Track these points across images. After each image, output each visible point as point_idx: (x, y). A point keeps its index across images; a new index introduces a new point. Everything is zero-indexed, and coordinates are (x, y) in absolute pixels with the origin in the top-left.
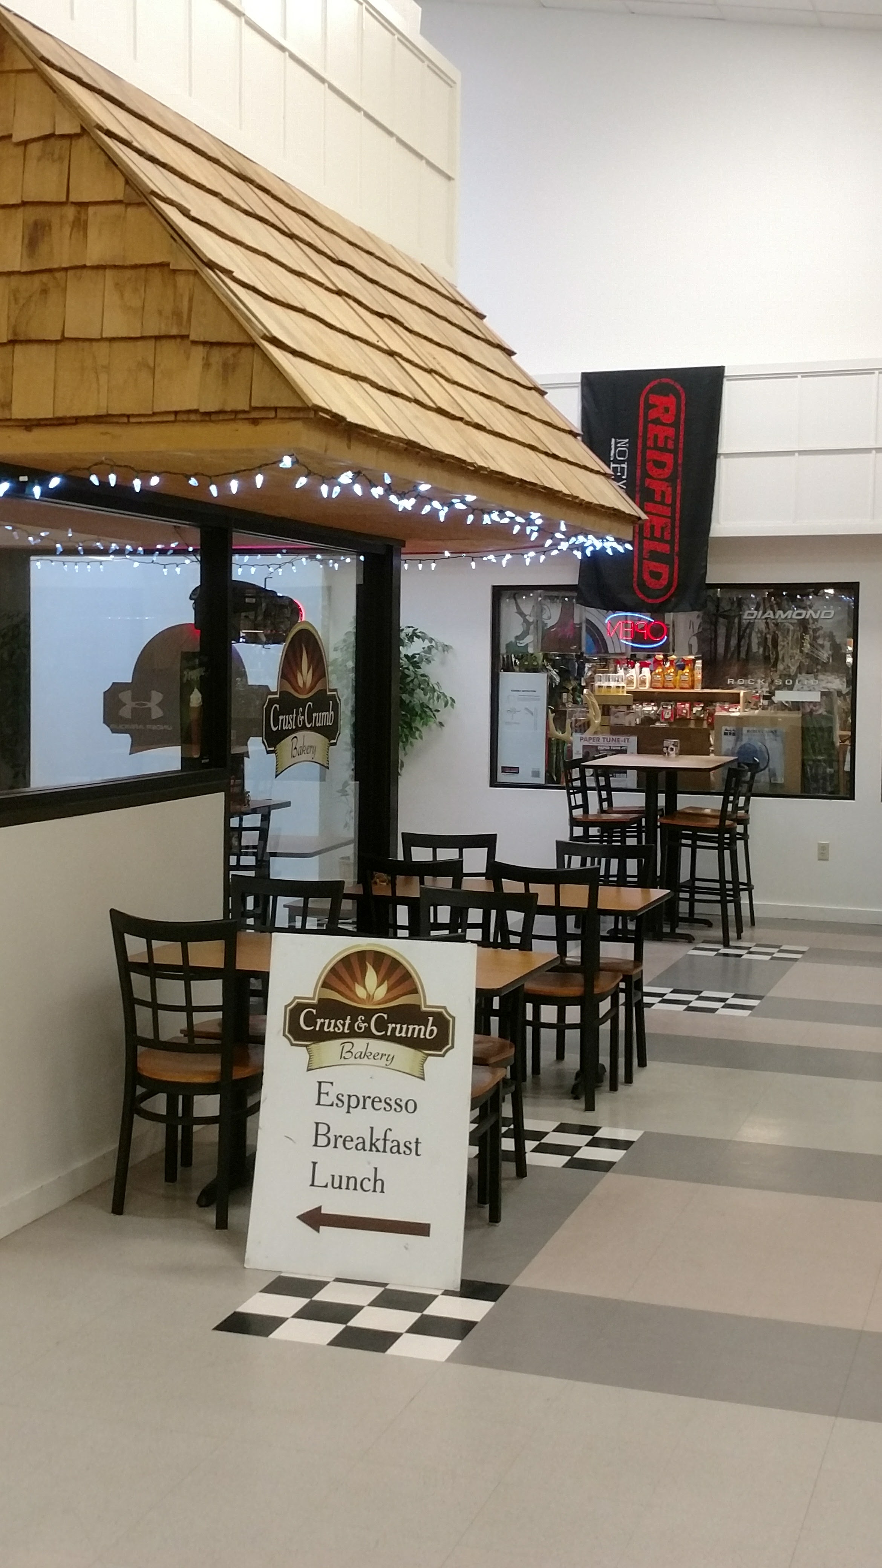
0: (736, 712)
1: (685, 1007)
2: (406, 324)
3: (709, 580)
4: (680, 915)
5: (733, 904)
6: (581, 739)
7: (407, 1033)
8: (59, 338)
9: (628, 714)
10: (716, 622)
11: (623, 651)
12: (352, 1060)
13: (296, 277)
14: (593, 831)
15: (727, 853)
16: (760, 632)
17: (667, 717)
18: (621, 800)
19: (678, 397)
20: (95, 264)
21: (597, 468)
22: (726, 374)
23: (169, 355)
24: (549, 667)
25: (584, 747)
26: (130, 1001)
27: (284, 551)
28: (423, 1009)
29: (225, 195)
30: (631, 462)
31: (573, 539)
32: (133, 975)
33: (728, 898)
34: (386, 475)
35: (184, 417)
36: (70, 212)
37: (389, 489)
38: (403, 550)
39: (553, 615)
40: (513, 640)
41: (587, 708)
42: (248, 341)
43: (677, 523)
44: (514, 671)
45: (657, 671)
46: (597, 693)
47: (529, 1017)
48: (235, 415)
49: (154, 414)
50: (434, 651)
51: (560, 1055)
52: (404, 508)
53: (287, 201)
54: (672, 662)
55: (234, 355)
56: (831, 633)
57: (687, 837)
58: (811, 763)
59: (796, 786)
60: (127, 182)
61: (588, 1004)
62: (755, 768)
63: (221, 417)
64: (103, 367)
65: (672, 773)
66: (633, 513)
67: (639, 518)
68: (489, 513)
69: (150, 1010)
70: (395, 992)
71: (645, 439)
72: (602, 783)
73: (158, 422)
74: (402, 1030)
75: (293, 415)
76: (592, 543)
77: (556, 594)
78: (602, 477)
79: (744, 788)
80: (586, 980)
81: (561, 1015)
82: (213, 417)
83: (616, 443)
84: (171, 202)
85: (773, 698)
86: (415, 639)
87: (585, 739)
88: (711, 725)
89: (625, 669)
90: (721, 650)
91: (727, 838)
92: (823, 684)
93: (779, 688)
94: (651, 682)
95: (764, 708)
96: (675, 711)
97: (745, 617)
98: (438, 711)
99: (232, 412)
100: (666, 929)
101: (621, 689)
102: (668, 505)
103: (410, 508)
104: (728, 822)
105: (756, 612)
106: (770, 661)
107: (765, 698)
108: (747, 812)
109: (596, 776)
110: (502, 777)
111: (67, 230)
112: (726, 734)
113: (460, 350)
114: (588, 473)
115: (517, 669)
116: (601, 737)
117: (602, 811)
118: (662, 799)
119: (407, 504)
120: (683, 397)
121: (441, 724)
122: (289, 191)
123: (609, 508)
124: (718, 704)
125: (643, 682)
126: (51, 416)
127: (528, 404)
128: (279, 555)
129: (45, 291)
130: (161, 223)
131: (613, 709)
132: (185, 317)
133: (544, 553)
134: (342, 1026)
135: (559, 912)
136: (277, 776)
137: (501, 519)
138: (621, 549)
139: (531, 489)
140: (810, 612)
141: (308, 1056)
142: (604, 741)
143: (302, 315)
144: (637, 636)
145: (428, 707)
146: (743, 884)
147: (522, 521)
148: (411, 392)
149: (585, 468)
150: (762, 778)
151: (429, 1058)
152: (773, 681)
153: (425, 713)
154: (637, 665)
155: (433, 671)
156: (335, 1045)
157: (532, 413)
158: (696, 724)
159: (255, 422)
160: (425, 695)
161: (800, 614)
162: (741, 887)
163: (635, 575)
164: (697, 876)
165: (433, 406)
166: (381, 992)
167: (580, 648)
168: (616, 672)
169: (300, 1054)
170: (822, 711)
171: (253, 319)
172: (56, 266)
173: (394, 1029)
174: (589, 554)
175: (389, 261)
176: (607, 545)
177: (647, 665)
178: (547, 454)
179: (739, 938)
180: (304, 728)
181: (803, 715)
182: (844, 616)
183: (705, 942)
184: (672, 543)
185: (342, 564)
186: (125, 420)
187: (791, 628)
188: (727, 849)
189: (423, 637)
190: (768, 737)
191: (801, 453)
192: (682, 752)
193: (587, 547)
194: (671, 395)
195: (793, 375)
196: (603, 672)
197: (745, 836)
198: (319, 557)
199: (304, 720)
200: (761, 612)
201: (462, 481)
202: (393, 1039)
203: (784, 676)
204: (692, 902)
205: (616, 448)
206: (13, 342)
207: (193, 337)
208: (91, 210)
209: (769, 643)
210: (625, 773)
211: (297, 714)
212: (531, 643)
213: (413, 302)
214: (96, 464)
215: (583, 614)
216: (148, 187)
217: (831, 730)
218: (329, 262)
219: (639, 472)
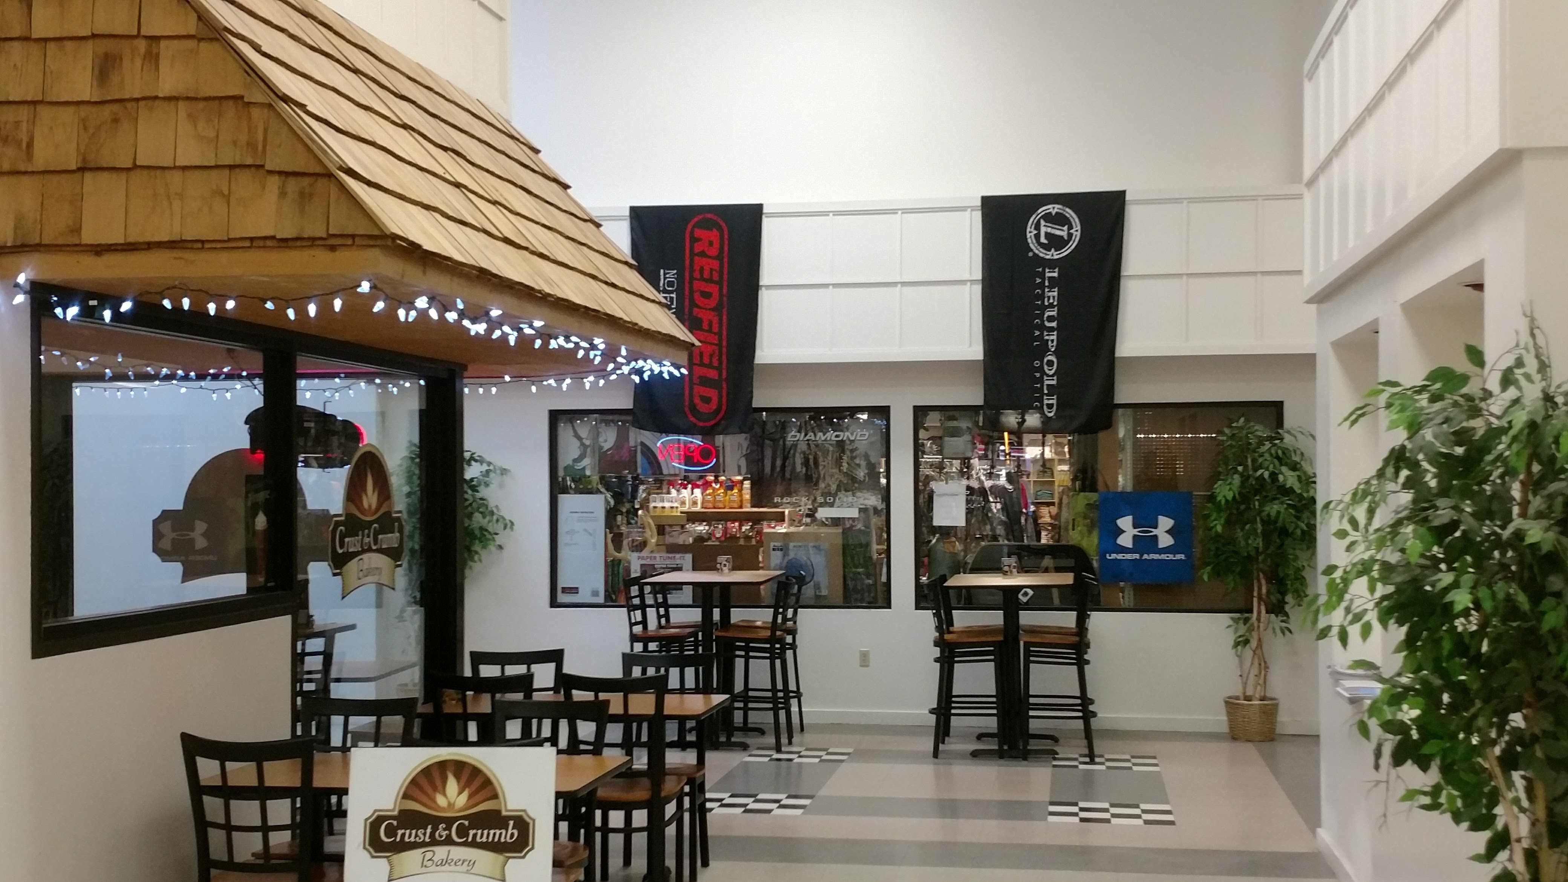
0: (782, 529)
1: (743, 809)
2: (468, 157)
3: (755, 405)
4: (735, 725)
5: (784, 711)
6: (639, 558)
7: (488, 837)
8: (130, 166)
9: (682, 533)
10: (763, 443)
11: (677, 472)
12: (434, 868)
13: (363, 111)
14: (653, 646)
15: (778, 662)
16: (804, 453)
17: (718, 535)
18: (678, 616)
19: (721, 231)
20: (168, 95)
21: (652, 298)
22: (765, 211)
23: (244, 184)
24: (603, 490)
25: (642, 565)
26: (202, 824)
27: (343, 375)
28: (504, 813)
29: (292, 31)
30: (680, 292)
31: (633, 364)
32: (205, 798)
33: (780, 706)
34: (458, 300)
35: (261, 243)
36: (142, 45)
37: (462, 314)
38: (466, 374)
39: (608, 438)
40: (571, 463)
41: (644, 528)
42: (324, 172)
43: (724, 350)
44: (569, 493)
45: (708, 492)
46: (652, 514)
47: (598, 822)
48: (313, 242)
49: (230, 240)
50: (492, 475)
51: (627, 861)
52: (477, 333)
53: (348, 37)
54: (721, 483)
55: (311, 185)
56: (866, 453)
57: (740, 648)
58: (851, 575)
59: (839, 599)
60: (200, 18)
61: (655, 807)
62: (801, 581)
63: (299, 243)
64: (176, 194)
65: (725, 587)
66: (687, 340)
67: (693, 345)
68: (556, 338)
69: (224, 832)
70: (477, 798)
71: (692, 271)
72: (660, 600)
73: (234, 248)
74: (483, 835)
75: (371, 243)
76: (650, 367)
77: (611, 417)
78: (657, 306)
79: (792, 600)
80: (652, 784)
81: (628, 819)
82: (290, 244)
83: (665, 274)
84: (243, 38)
85: (816, 515)
86: (473, 463)
87: (643, 558)
88: (760, 543)
89: (678, 491)
90: (768, 469)
91: (778, 649)
92: (861, 501)
93: (822, 505)
94: (703, 503)
95: (807, 525)
96: (725, 530)
97: (789, 439)
98: (496, 534)
99: (309, 239)
100: (723, 739)
101: (675, 510)
102: (715, 334)
103: (482, 332)
104: (778, 633)
105: (798, 434)
106: (811, 480)
107: (808, 516)
108: (795, 623)
109: (654, 592)
110: (562, 598)
111: (138, 62)
112: (774, 550)
113: (520, 183)
114: (645, 301)
115: (571, 491)
116: (658, 555)
117: (660, 626)
118: (716, 614)
119: (480, 328)
120: (726, 232)
121: (500, 547)
122: (349, 28)
123: (665, 335)
124: (765, 523)
125: (695, 503)
126: (122, 242)
127: (585, 236)
128: (337, 380)
129: (116, 120)
130: (234, 58)
131: (667, 529)
132: (260, 148)
133: (603, 377)
134: (424, 835)
135: (626, 719)
136: (343, 598)
137: (567, 343)
138: (676, 373)
139: (594, 316)
140: (847, 434)
141: (389, 868)
142: (660, 559)
143: (372, 147)
144: (689, 460)
145: (486, 530)
146: (793, 692)
147: (587, 345)
148: (479, 223)
149: (641, 296)
150: (808, 591)
151: (510, 860)
152: (815, 499)
153: (484, 536)
154: (690, 486)
155: (491, 494)
156: (417, 854)
157: (591, 245)
158: (745, 541)
159: (333, 248)
160: (484, 517)
161: (837, 436)
162: (791, 694)
163: (687, 398)
164: (751, 686)
165: (500, 235)
166: (462, 800)
167: (636, 470)
168: (669, 493)
169: (381, 865)
170: (860, 526)
171: (329, 151)
172: (127, 97)
173: (475, 835)
174: (646, 379)
175: (448, 97)
176: (665, 369)
177: (698, 486)
178: (606, 283)
179: (790, 743)
180: (370, 550)
181: (844, 530)
182: (877, 438)
183: (759, 748)
184: (719, 369)
185: (401, 388)
186: (199, 245)
187: (831, 448)
188: (777, 658)
189: (481, 461)
190: (812, 551)
191: (836, 285)
192: (735, 568)
193: (644, 372)
194: (714, 230)
195: (825, 214)
196: (657, 494)
197: (793, 646)
198: (378, 381)
199: (369, 542)
200: (803, 434)
201: (530, 308)
202: (474, 844)
203: (825, 494)
204: (746, 710)
205: (665, 278)
206: (82, 170)
207: (268, 167)
208: (163, 44)
209: (811, 462)
210: (681, 589)
211: (363, 536)
212: (588, 466)
213: (473, 136)
214: (168, 289)
215: (638, 437)
216: (221, 23)
217: (867, 545)
218: (392, 96)
219: (687, 303)
